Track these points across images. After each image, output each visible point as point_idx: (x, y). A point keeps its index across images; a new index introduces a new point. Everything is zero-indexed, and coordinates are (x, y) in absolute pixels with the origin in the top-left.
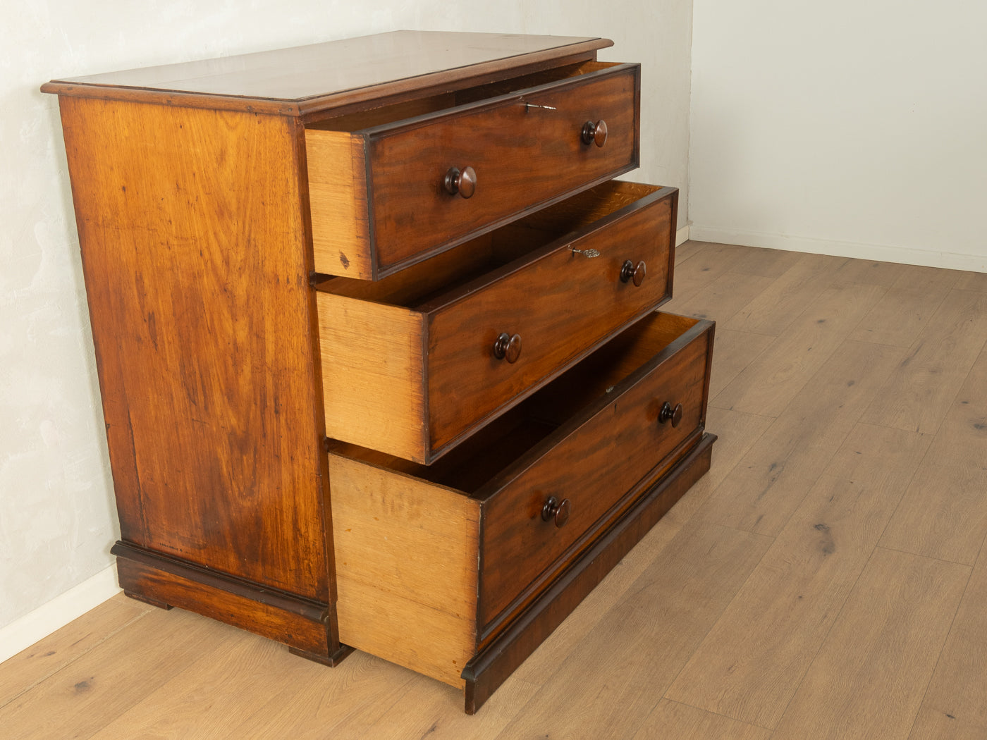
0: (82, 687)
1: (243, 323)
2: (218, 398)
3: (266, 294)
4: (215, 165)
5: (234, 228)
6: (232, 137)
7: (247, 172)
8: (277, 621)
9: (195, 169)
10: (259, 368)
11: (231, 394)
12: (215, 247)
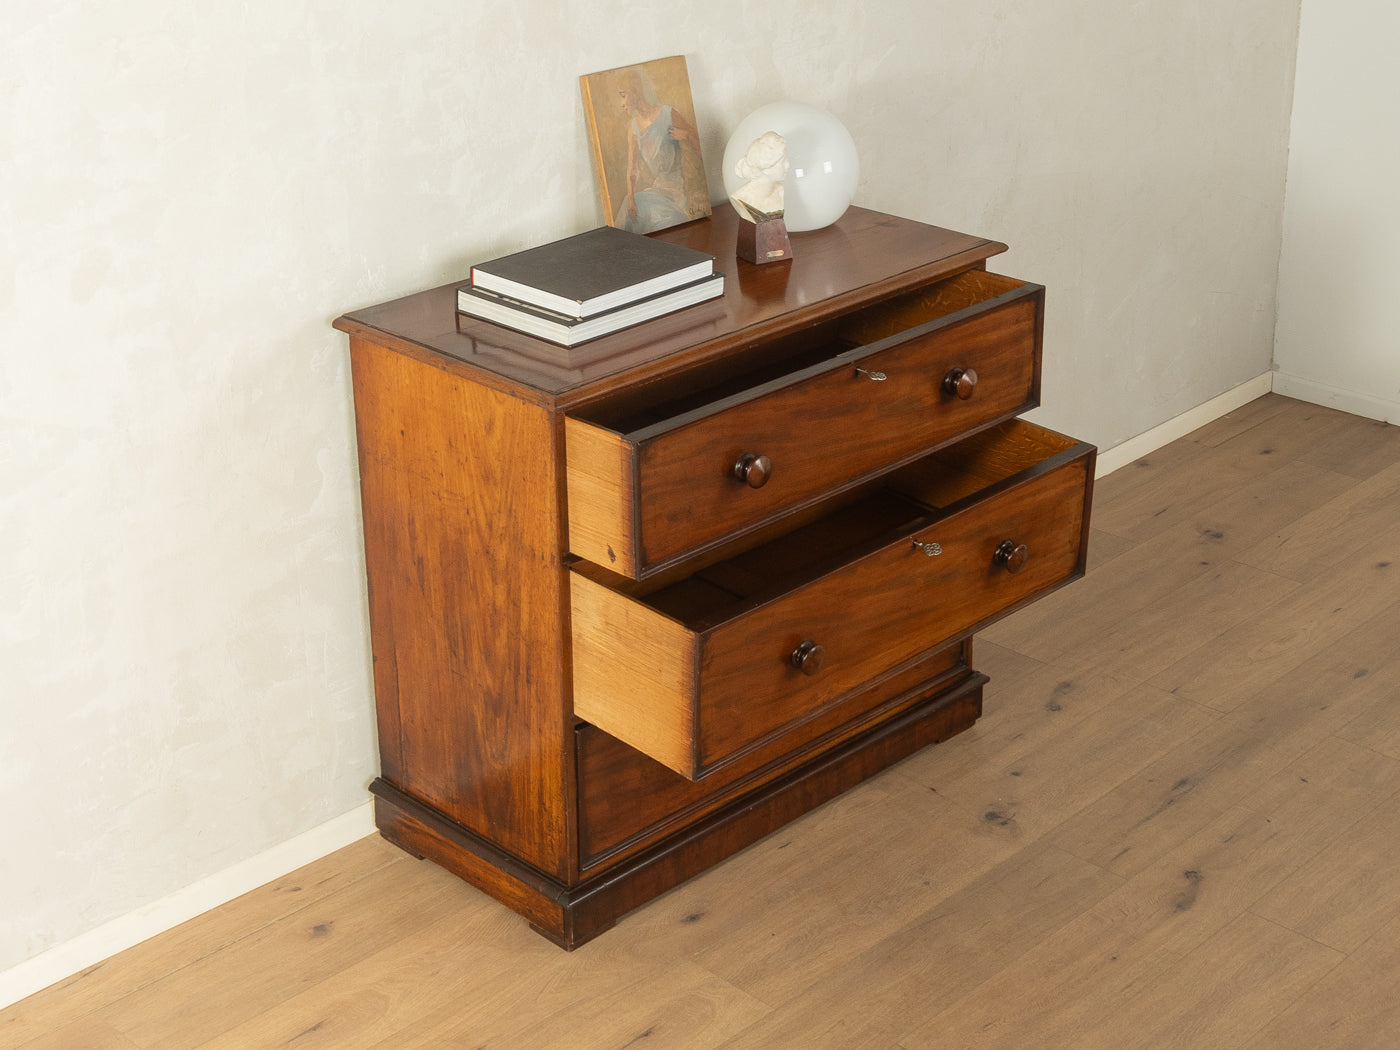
0: (320, 930)
1: (501, 588)
2: (476, 654)
3: (524, 565)
4: (484, 433)
5: (498, 496)
6: (500, 411)
7: (511, 446)
8: (519, 893)
9: (466, 431)
10: (514, 634)
11: (488, 653)
12: (480, 508)
